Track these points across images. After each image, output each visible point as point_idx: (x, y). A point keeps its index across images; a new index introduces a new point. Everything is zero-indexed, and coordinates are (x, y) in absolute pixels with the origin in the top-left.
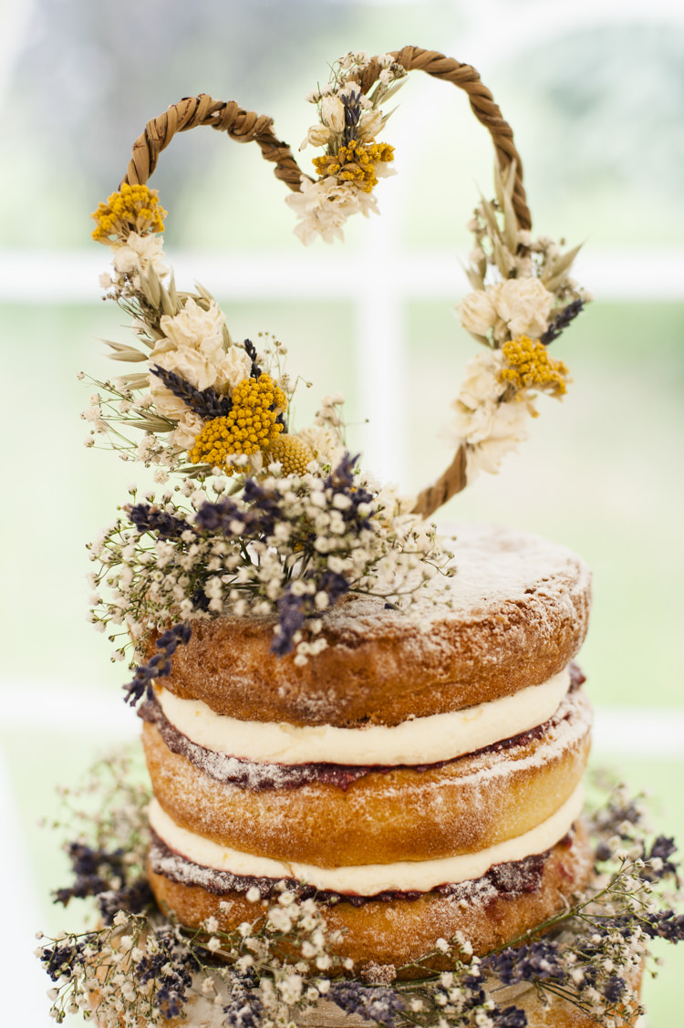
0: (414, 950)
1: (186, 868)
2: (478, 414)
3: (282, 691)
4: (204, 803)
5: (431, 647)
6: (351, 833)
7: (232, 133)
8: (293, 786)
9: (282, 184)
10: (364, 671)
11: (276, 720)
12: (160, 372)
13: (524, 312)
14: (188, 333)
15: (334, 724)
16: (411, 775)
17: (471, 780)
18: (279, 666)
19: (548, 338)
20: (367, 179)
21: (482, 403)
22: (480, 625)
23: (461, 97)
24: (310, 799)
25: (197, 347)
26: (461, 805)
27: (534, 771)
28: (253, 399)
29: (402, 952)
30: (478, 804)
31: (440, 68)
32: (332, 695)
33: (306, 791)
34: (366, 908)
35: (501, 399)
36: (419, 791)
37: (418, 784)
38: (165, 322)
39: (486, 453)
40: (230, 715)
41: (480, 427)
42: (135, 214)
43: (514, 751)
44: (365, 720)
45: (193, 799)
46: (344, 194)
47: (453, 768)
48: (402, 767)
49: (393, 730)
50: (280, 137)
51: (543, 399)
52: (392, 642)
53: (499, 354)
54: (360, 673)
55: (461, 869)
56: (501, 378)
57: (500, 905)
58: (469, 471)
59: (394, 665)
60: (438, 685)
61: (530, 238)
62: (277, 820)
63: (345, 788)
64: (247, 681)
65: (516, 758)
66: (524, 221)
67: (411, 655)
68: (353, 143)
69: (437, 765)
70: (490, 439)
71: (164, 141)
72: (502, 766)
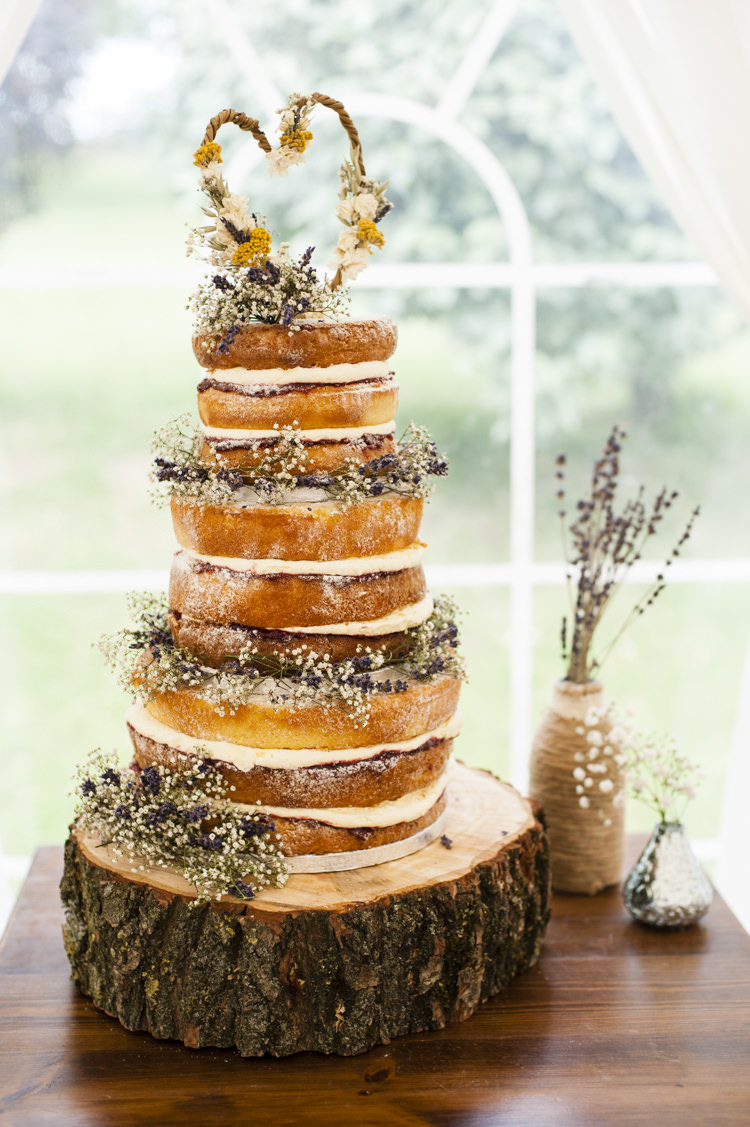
0: (335, 465)
1: (232, 442)
2: (347, 253)
3: (280, 352)
4: (242, 408)
5: (341, 332)
6: (308, 412)
7: (241, 126)
8: (284, 393)
9: (262, 150)
10: (315, 341)
11: (275, 367)
12: (224, 220)
13: (366, 208)
14: (235, 204)
15: (301, 366)
16: (332, 388)
17: (356, 392)
18: (279, 340)
19: (376, 221)
20: (302, 146)
21: (348, 249)
22: (359, 327)
23: (335, 115)
24: (292, 398)
25: (237, 211)
26: (353, 401)
27: (380, 393)
28: (260, 235)
29: (330, 465)
30: (360, 403)
31: (328, 103)
32: (302, 351)
33: (290, 395)
34: (315, 447)
35: (356, 247)
36: (337, 394)
37: (336, 391)
38: (224, 201)
39: (351, 270)
40: (254, 369)
41: (348, 258)
42: (213, 154)
43: (372, 384)
44: (314, 365)
45: (236, 408)
46: (293, 152)
47: (349, 387)
48: (329, 384)
49: (324, 370)
50: (261, 130)
51: (374, 247)
52: (325, 330)
53: (356, 227)
54: (313, 342)
55: (353, 433)
56: (358, 236)
57: (368, 451)
58: (342, 280)
59: (326, 339)
60: (343, 350)
61: (365, 179)
62: (277, 409)
63: (306, 393)
64: (264, 348)
65: (373, 387)
66: (363, 173)
67: (334, 335)
68: (298, 130)
69: (343, 384)
70: (352, 264)
71: (219, 126)
72: (368, 388)
